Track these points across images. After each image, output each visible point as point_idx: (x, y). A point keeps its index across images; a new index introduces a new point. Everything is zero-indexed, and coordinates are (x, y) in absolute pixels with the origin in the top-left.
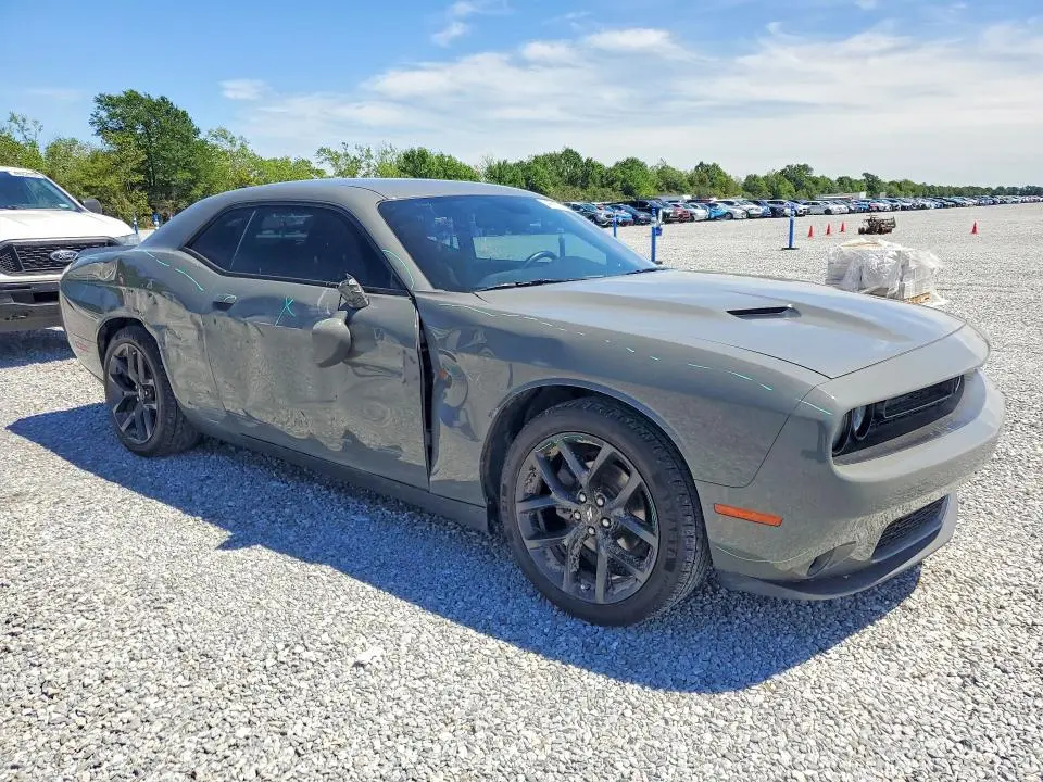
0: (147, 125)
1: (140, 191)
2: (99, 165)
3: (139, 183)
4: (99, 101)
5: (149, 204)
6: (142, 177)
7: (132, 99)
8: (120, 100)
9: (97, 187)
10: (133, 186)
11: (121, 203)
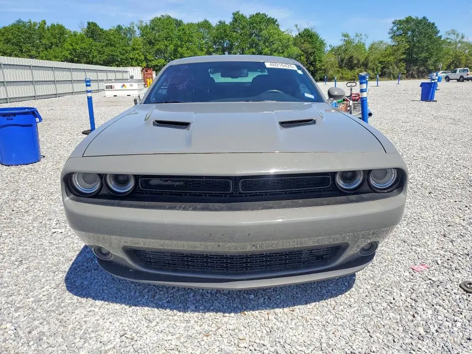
0: (413, 31)
1: (404, 62)
2: (388, 52)
3: (403, 59)
4: (394, 23)
5: (406, 69)
6: (405, 56)
7: (408, 20)
8: (404, 21)
9: (385, 62)
10: (400, 60)
11: (394, 68)
